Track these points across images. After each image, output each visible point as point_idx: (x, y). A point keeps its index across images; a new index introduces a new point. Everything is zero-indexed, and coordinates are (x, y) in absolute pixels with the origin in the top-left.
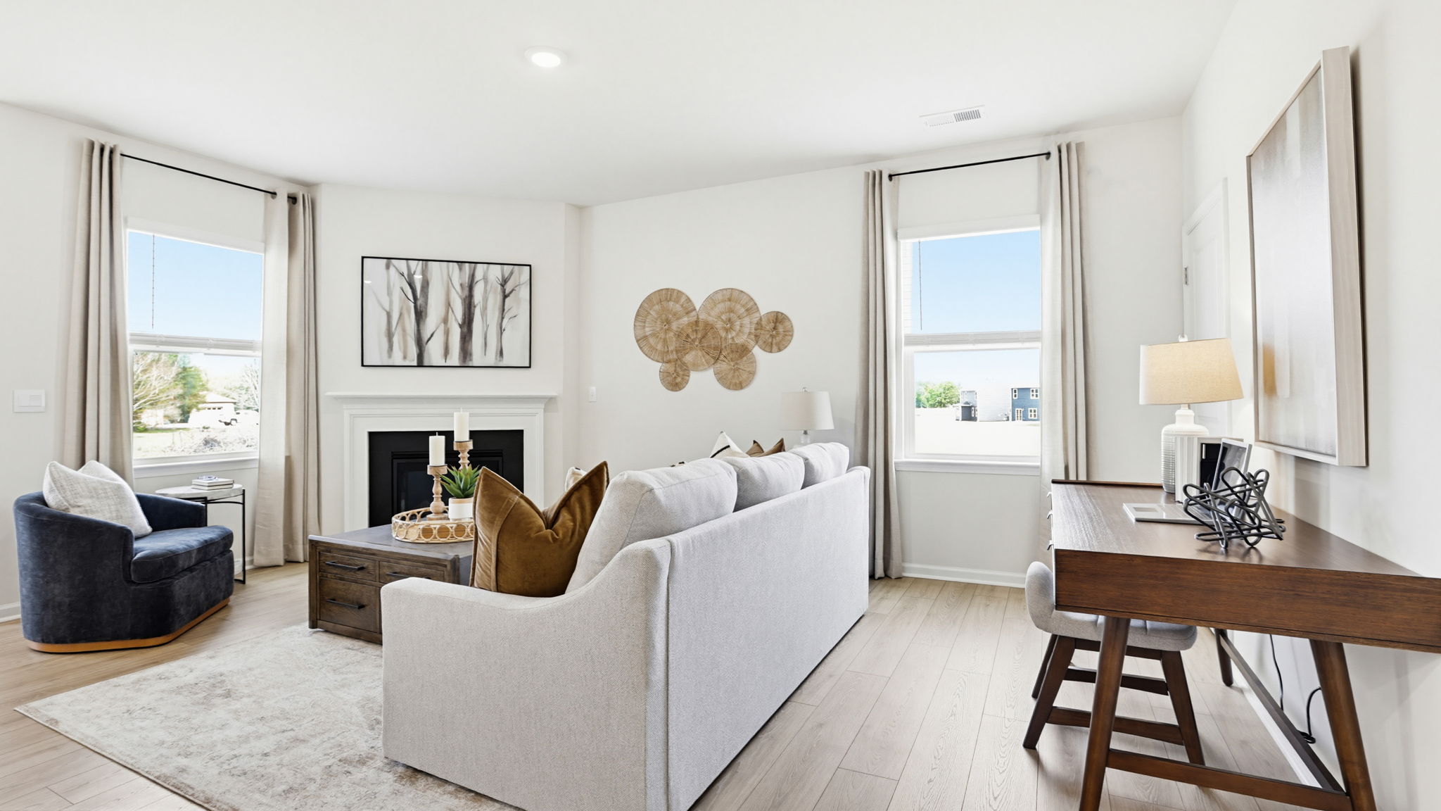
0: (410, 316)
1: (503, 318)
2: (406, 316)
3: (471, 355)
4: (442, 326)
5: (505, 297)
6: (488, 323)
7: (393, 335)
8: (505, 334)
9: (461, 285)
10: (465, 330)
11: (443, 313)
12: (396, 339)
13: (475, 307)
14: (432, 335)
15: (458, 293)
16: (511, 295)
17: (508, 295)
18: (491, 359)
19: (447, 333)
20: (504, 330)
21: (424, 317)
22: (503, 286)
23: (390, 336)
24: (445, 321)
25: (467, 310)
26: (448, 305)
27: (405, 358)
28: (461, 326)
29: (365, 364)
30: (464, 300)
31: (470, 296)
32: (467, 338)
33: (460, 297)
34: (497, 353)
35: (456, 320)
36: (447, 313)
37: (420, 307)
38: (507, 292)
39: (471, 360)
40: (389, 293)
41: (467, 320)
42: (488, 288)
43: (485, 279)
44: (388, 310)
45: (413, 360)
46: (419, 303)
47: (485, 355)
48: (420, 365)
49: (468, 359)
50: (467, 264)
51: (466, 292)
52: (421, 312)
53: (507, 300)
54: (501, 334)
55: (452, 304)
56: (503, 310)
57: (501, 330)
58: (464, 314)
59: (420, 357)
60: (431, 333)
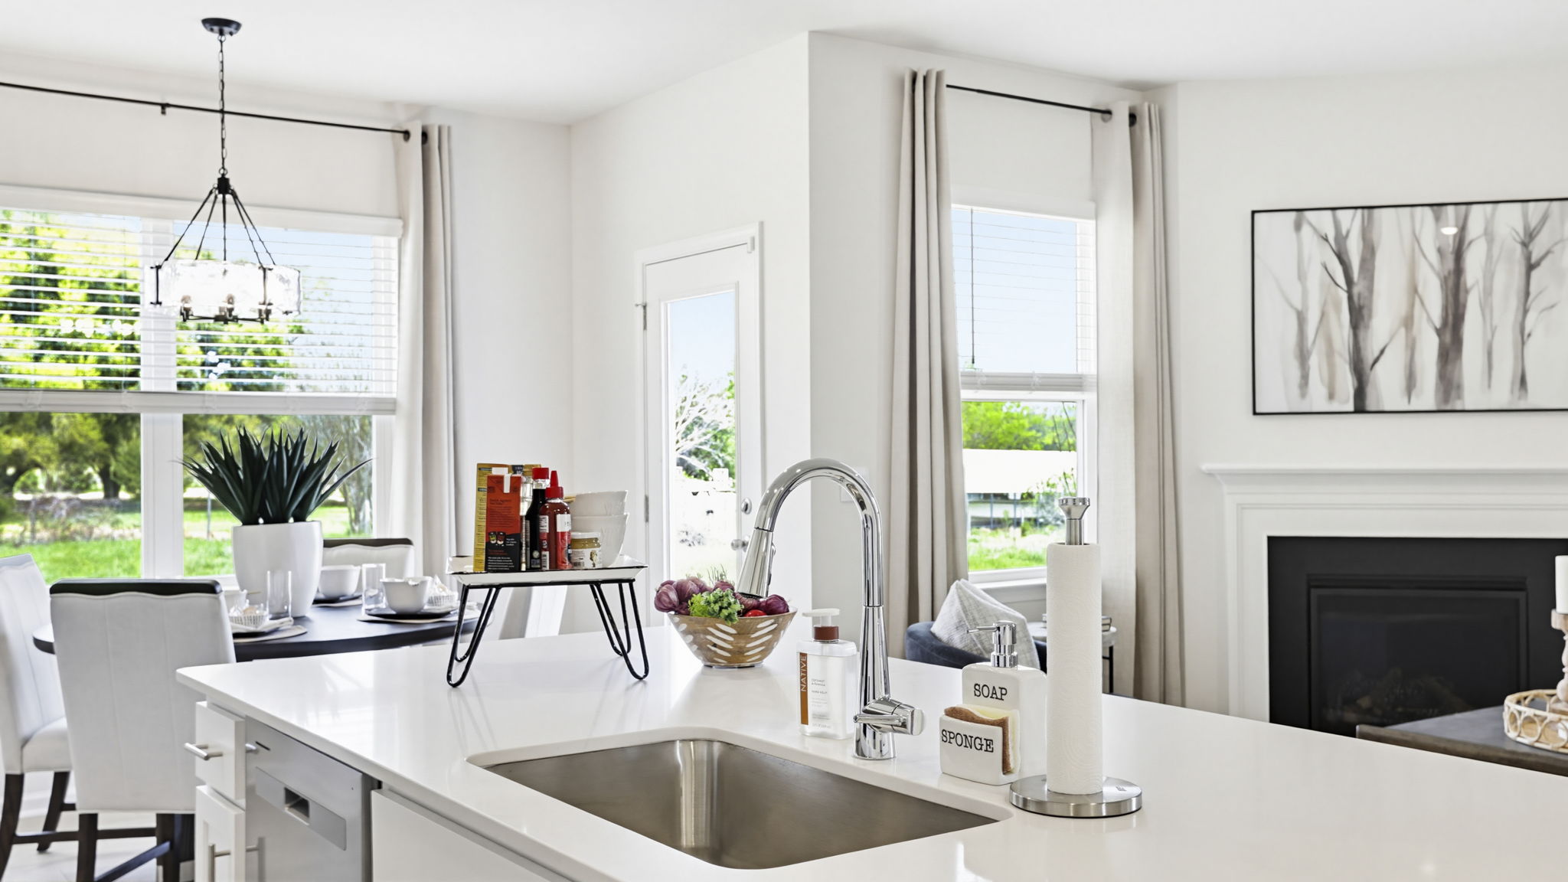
0: (1339, 319)
1: (1525, 311)
2: (1332, 316)
3: (1459, 387)
4: (1403, 331)
5: (1530, 267)
6: (1494, 323)
7: (1309, 353)
8: (1531, 345)
9: (1440, 251)
10: (1448, 338)
11: (1403, 311)
12: (1314, 362)
13: (1467, 292)
14: (1382, 352)
15: (1432, 266)
16: (1544, 264)
17: (1538, 264)
18: (1502, 397)
19: (1411, 347)
20: (1529, 335)
21: (1366, 317)
22: (1525, 245)
23: (1303, 356)
24: (1408, 322)
25: (1451, 299)
26: (1414, 291)
27: (1331, 396)
28: (1439, 332)
29: (1258, 411)
30: (1444, 281)
31: (1458, 271)
32: (1452, 355)
33: (1438, 275)
34: (1513, 383)
35: (1429, 319)
36: (1412, 306)
37: (1359, 298)
38: (1534, 260)
39: (1459, 397)
40: (1302, 276)
41: (1450, 318)
42: (1496, 251)
43: (1489, 235)
44: (1299, 307)
45: (1347, 401)
46: (1356, 290)
47: (1489, 386)
48: (1360, 409)
49: (1453, 394)
50: (1451, 209)
51: (1450, 264)
52: (1361, 308)
53: (1535, 274)
54: (1523, 343)
55: (1420, 289)
56: (1527, 294)
57: (1523, 336)
58: (1445, 308)
59: (1360, 394)
60: (1381, 347)
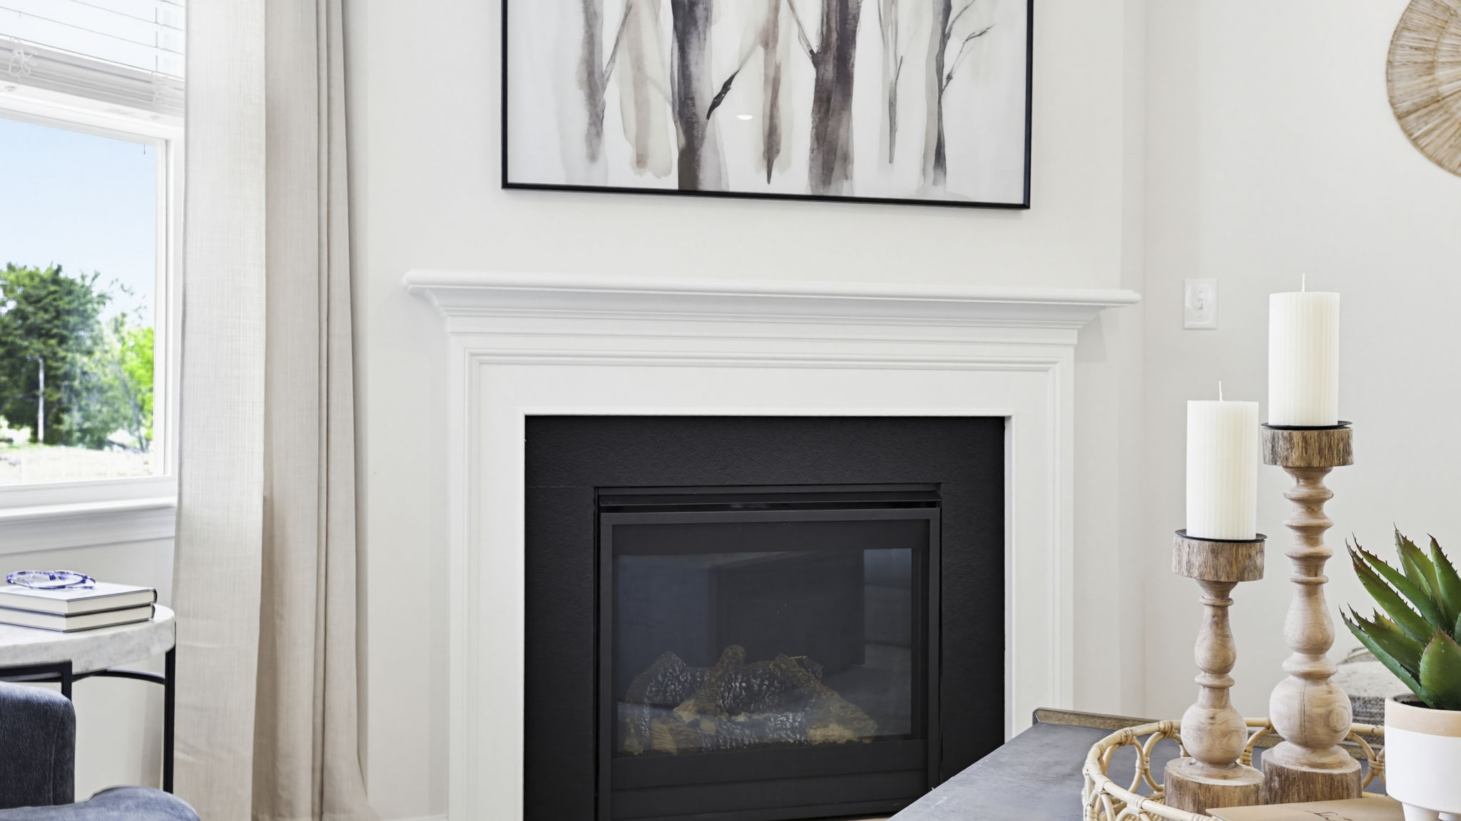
1: (945, 37)
2: (644, 14)
3: (846, 158)
4: (760, 52)
6: (900, 53)
7: (605, 79)
8: (952, 93)
10: (830, 70)
11: (761, 15)
12: (612, 96)
14: (726, 87)
18: (908, 182)
19: (774, 85)
20: (949, 78)
21: (701, 23)
23: (593, 85)
24: (769, 39)
27: (641, 161)
28: (817, 59)
29: (511, 180)
32: (836, 99)
34: (925, 156)
35: (802, 36)
36: (775, 11)
39: (846, 176)
41: (834, 36)
45: (668, 173)
47: (891, 161)
48: (689, 188)
49: (837, 171)
54: (941, 91)
56: (947, 9)
57: (941, 79)
58: (826, 18)
59: (689, 159)
60: (725, 78)
